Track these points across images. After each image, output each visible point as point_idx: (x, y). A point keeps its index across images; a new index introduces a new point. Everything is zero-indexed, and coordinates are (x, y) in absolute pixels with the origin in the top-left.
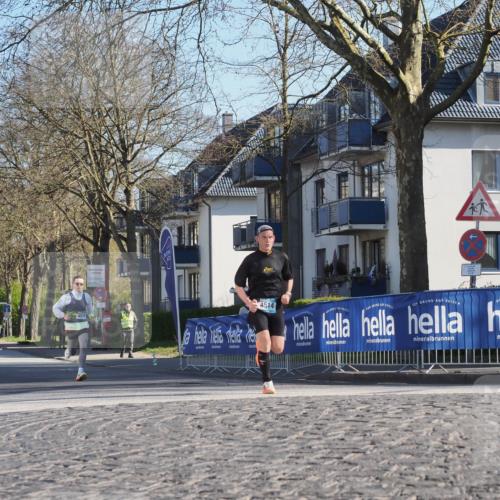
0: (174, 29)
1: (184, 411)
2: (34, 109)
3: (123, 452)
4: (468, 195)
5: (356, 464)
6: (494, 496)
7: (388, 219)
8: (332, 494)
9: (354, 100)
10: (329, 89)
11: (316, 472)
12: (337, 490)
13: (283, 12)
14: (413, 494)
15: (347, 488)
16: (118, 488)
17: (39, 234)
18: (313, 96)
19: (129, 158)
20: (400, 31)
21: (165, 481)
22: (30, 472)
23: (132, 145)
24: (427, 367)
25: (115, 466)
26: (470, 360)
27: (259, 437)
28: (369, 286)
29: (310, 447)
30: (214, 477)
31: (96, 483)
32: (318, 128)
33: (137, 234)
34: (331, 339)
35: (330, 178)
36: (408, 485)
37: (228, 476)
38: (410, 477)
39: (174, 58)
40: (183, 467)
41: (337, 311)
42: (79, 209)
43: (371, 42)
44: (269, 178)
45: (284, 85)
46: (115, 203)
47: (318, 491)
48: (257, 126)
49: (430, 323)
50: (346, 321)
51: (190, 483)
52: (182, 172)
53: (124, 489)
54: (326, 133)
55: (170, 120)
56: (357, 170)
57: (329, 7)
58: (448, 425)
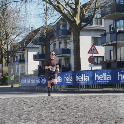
0: (19, 6)
1: (21, 100)
3: (6, 110)
4: (91, 47)
5: (63, 113)
6: (96, 120)
7: (71, 53)
8: (57, 120)
9: (63, 24)
10: (57, 21)
11: (53, 114)
12: (58, 119)
13: (46, 2)
14: (77, 119)
15: (61, 118)
16: (5, 119)
18: (53, 23)
19: (8, 38)
20: (74, 7)
21: (16, 117)
23: (8, 35)
24: (80, 89)
25: (4, 113)
27: (39, 106)
29: (52, 108)
30: (28, 116)
32: (54, 31)
33: (9, 56)
35: (57, 43)
36: (76, 117)
37: (32, 115)
38: (76, 116)
39: (19, 13)
40: (21, 113)
41: (59, 75)
43: (67, 10)
44: (42, 43)
45: (46, 20)
46: (4, 49)
47: (54, 119)
48: (39, 30)
49: (81, 78)
50: (61, 78)
51: (22, 117)
52: (21, 41)
53: (6, 119)
54: (56, 32)
55: (18, 29)
56: (64, 41)
57: (57, 1)
58: (85, 103)
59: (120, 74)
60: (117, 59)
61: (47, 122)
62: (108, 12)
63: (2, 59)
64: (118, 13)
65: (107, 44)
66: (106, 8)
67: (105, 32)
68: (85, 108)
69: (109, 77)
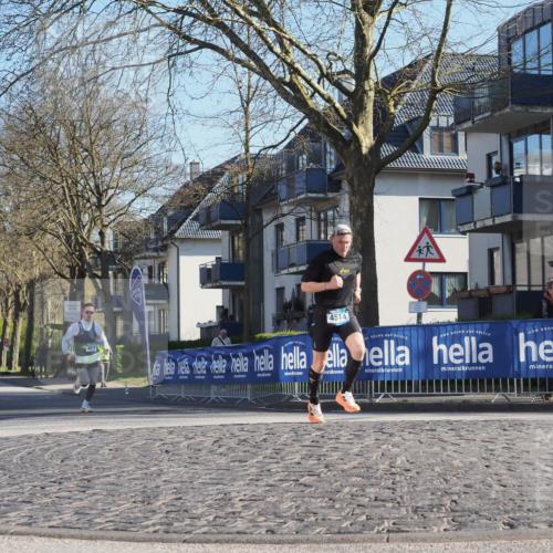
0: (146, 84)
1: (152, 436)
2: (15, 156)
3: (95, 475)
4: (415, 239)
5: (311, 486)
6: (438, 515)
8: (289, 514)
9: (311, 150)
10: (288, 141)
11: (274, 493)
12: (294, 510)
13: (246, 69)
14: (364, 513)
15: (302, 509)
16: (92, 509)
17: (19, 273)
18: (274, 147)
19: (103, 203)
20: (353, 88)
21: (134, 502)
22: (9, 494)
23: (106, 190)
24: (377, 396)
25: (89, 488)
26: (417, 390)
27: (223, 461)
29: (269, 470)
30: (180, 498)
31: (70, 503)
32: (278, 176)
33: (110, 273)
34: (289, 370)
35: (289, 222)
36: (359, 505)
37: (193, 497)
38: (361, 498)
39: (145, 110)
40: (152, 489)
41: (296, 345)
42: (57, 249)
44: (233, 222)
45: (247, 136)
46: (90, 244)
47: (277, 510)
48: (222, 174)
49: (380, 356)
50: (303, 354)
51: (159, 503)
52: (152, 215)
53: (97, 509)
54: (285, 181)
55: (141, 168)
56: (313, 214)
57: (289, 64)
58: (395, 450)
60: (518, 283)
61: (251, 521)
62: (480, 106)
64: (518, 108)
65: (479, 225)
66: (473, 89)
67: (471, 182)
68: (394, 470)
69: (484, 353)
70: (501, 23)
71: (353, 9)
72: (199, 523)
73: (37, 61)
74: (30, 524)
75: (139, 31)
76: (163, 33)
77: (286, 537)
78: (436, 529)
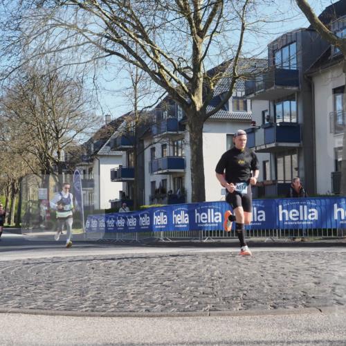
0: (82, 73)
2: (12, 111)
3: (55, 281)
5: (169, 287)
6: (236, 302)
7: (186, 166)
8: (157, 301)
9: (170, 109)
10: (157, 104)
11: (150, 290)
12: (160, 299)
13: (135, 66)
14: (197, 301)
15: (165, 298)
16: (52, 299)
17: (15, 173)
18: (150, 107)
19: (59, 136)
20: (192, 76)
21: (75, 295)
22: (8, 291)
23: (61, 130)
24: (204, 239)
25: (51, 288)
26: (225, 236)
27: (122, 273)
28: (177, 199)
29: (147, 278)
30: (100, 293)
31: (41, 296)
32: (152, 122)
33: (63, 173)
34: (158, 225)
35: (158, 147)
36: (194, 297)
37: (107, 292)
38: (195, 293)
39: (82, 87)
40: (84, 288)
41: (161, 211)
42: (34, 161)
44: (128, 147)
45: (136, 101)
46: (53, 159)
47: (151, 299)
48: (122, 121)
49: (206, 218)
50: (165, 216)
51: (88, 296)
52: (86, 143)
53: (55, 299)
54: (156, 125)
55: (79, 118)
56: (171, 143)
57: (158, 63)
58: (214, 267)
59: (283, 209)
60: (278, 179)
61: (137, 305)
62: (258, 87)
63: (49, 178)
64: (278, 87)
65: (258, 149)
66: (255, 77)
67: (254, 126)
69: (261, 216)
70: (270, 43)
71: (192, 34)
72: (110, 307)
73: (24, 61)
74: (19, 307)
75: (79, 45)
76: (91, 47)
77: (155, 314)
78: (235, 309)
